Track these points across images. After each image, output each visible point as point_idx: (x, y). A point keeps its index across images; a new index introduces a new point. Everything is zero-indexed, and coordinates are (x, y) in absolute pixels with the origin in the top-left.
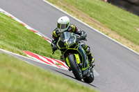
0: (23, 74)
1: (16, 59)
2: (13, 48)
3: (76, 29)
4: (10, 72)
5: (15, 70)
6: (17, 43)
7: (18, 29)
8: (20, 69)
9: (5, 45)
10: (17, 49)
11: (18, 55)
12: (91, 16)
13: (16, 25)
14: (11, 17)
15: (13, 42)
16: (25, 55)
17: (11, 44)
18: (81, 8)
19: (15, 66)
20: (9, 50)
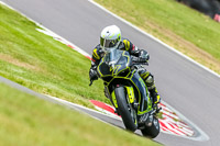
0: (89, 137)
1: (78, 113)
2: (73, 95)
3: (131, 47)
4: (67, 133)
5: (75, 131)
6: (80, 88)
7: (81, 65)
8: (84, 128)
9: (61, 91)
10: (80, 98)
11: (82, 106)
12: (198, 46)
13: (78, 60)
14: (70, 47)
15: (73, 87)
16: (93, 108)
17: (69, 90)
18: (182, 33)
19: (75, 124)
20: (67, 99)
